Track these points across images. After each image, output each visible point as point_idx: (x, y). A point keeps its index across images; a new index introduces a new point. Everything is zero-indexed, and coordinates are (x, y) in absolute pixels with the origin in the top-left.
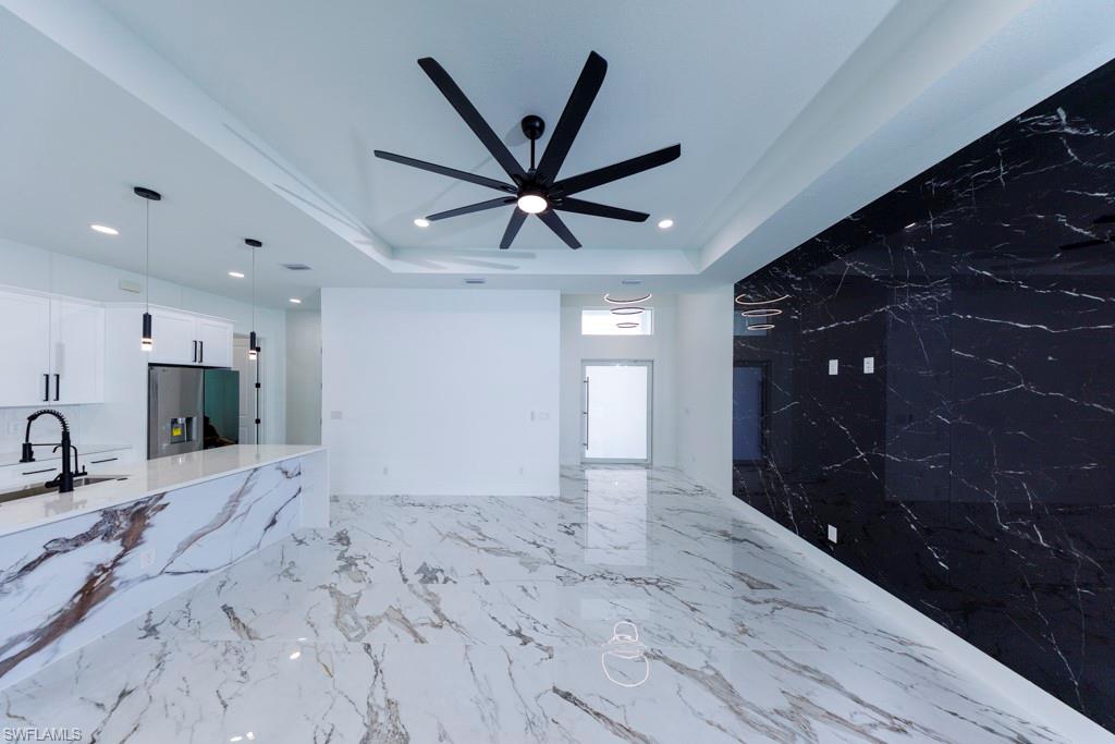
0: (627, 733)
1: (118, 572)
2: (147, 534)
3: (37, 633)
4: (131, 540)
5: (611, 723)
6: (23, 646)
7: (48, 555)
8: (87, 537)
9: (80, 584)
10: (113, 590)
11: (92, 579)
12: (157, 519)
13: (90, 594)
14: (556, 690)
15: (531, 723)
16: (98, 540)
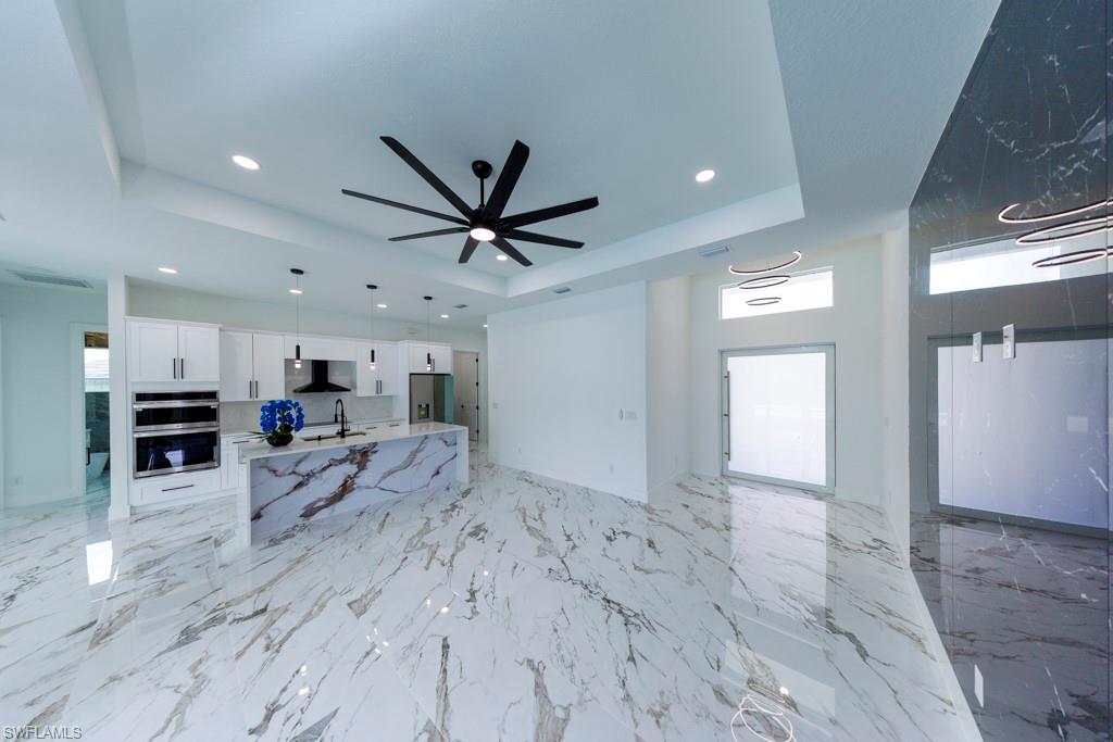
0: (443, 694)
1: (356, 480)
2: (369, 464)
3: (327, 499)
4: (362, 467)
5: (445, 682)
6: (321, 503)
7: (331, 465)
8: (342, 461)
9: (341, 482)
10: (354, 489)
11: (346, 482)
12: (373, 457)
13: (346, 488)
14: (445, 639)
15: (411, 646)
16: (348, 463)
